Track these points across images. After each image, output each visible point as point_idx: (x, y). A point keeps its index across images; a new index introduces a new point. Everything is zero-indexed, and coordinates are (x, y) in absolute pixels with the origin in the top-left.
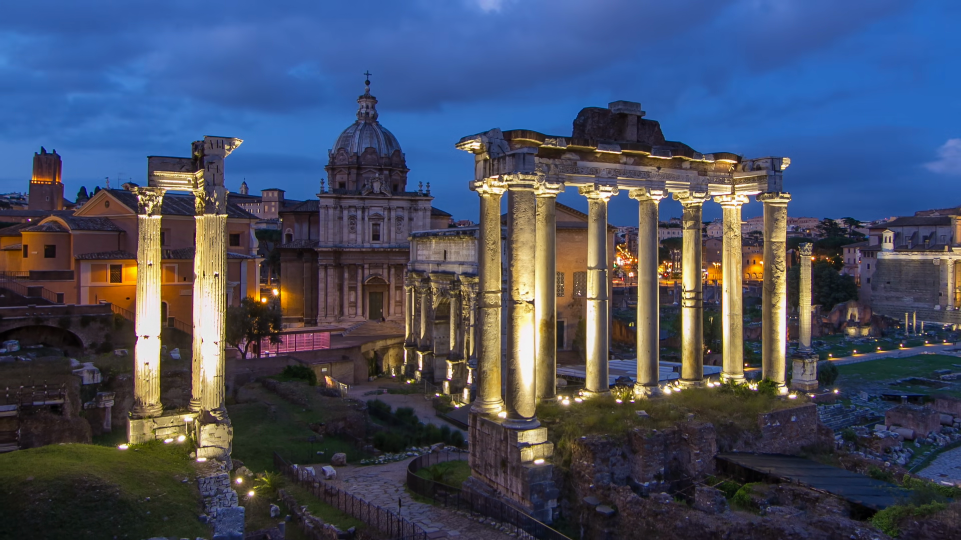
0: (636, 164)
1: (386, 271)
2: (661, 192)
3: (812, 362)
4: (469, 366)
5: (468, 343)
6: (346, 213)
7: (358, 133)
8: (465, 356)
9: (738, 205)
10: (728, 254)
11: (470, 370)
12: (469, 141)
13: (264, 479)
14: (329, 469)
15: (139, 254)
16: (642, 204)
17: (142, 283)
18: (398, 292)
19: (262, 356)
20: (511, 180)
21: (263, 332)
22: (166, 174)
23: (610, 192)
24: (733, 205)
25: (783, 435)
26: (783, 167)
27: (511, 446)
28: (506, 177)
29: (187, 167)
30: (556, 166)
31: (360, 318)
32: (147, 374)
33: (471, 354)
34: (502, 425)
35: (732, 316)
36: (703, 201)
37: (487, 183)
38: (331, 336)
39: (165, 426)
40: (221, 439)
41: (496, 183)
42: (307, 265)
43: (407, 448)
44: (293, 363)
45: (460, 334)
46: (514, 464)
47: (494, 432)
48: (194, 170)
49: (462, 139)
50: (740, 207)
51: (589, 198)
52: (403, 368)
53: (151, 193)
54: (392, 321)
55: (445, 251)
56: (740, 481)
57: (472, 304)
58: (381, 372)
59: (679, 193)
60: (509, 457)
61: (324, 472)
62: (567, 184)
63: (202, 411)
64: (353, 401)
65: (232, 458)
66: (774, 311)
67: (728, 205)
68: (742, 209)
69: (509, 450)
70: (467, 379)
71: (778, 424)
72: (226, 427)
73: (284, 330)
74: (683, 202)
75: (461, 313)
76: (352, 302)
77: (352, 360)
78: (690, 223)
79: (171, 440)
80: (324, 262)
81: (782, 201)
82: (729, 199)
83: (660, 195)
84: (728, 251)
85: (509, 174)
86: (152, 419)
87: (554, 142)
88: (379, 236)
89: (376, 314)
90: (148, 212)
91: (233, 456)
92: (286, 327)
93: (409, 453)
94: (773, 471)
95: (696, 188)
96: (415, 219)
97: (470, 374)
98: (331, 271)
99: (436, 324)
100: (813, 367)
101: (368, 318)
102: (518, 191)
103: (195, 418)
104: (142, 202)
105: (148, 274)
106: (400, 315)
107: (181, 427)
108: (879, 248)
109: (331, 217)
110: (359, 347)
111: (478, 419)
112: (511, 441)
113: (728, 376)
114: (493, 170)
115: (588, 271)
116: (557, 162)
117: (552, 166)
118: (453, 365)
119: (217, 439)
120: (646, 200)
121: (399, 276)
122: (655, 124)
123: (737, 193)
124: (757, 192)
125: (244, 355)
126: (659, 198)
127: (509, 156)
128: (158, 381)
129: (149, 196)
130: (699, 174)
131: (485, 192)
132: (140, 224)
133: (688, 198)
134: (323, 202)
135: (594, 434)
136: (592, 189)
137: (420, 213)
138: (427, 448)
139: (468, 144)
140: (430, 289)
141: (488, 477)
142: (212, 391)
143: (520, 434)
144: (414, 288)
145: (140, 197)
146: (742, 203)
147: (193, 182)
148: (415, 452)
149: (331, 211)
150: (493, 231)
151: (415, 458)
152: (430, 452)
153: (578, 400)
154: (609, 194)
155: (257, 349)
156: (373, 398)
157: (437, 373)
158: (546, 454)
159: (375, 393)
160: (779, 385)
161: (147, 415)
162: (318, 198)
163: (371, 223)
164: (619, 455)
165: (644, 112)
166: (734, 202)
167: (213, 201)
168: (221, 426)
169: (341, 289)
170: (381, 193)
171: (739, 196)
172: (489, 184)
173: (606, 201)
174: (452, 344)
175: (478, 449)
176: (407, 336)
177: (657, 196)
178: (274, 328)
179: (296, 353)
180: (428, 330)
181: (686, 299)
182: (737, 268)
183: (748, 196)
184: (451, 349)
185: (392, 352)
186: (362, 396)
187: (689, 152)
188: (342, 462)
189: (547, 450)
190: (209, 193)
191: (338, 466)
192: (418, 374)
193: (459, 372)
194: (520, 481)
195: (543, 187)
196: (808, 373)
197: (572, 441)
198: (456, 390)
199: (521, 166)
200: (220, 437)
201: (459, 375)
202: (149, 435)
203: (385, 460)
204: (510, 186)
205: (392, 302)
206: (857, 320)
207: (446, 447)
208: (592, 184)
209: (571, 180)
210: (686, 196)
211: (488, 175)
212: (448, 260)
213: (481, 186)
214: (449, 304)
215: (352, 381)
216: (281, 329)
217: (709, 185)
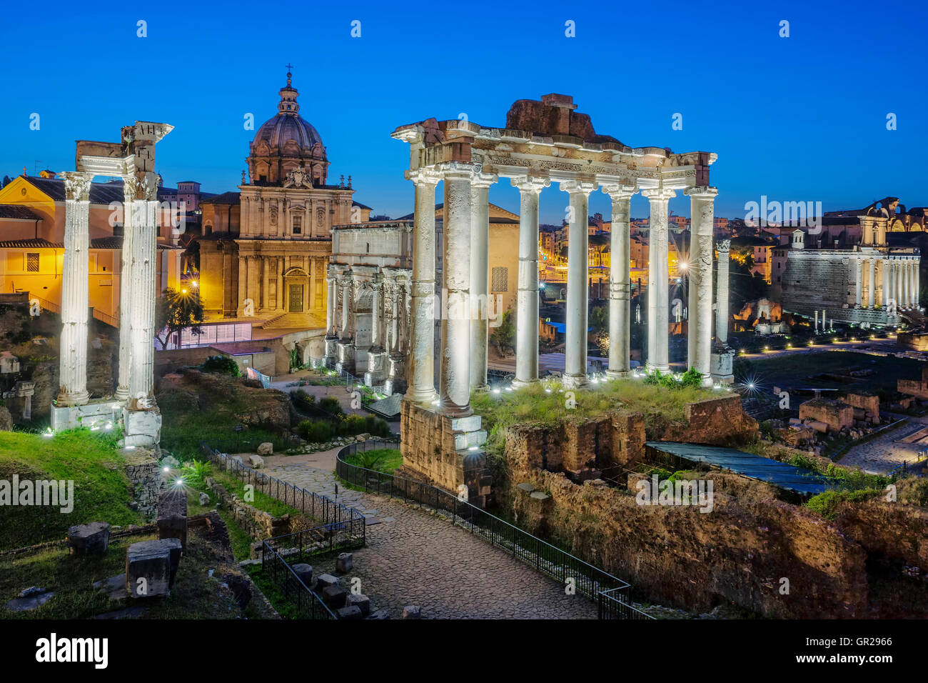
0: (567, 156)
1: (306, 264)
2: (592, 185)
3: (728, 357)
4: (392, 358)
5: (391, 336)
6: (267, 205)
7: (279, 125)
8: (387, 349)
9: (665, 199)
10: (656, 248)
11: (393, 362)
12: (405, 131)
13: (192, 468)
14: (257, 459)
15: (66, 240)
16: (573, 197)
17: (69, 269)
18: (318, 285)
19: (182, 348)
20: (448, 170)
21: (185, 322)
22: (95, 159)
23: (542, 184)
24: (661, 199)
25: (709, 425)
26: (711, 162)
27: (445, 433)
28: (442, 166)
29: (117, 153)
30: (490, 157)
31: (280, 311)
32: (73, 361)
33: (393, 347)
34: (436, 413)
35: (658, 308)
36: (632, 194)
37: (422, 172)
38: (253, 328)
39: (91, 414)
40: (150, 427)
41: (432, 173)
42: (227, 257)
43: (333, 439)
44: (215, 355)
45: (383, 326)
46: (449, 452)
47: (428, 420)
48: (123, 155)
49: (397, 128)
50: (667, 202)
51: (522, 190)
52: (324, 360)
53: (80, 178)
54: (312, 314)
55: (368, 244)
56: (669, 469)
57: (395, 297)
58: (302, 364)
59: (609, 186)
60: (443, 444)
61: (251, 462)
62: (500, 175)
63: (130, 399)
64: (276, 391)
65: (161, 447)
66: (699, 303)
67: (656, 199)
68: (669, 204)
69: (443, 438)
70: (389, 371)
71: (705, 414)
72: (155, 415)
73: (205, 321)
74: (612, 196)
75: (383, 305)
76: (273, 295)
77: (274, 352)
78: (619, 217)
79: (98, 428)
80: (245, 254)
81: (709, 195)
82: (657, 193)
83: (591, 188)
84: (655, 244)
85: (446, 163)
86: (77, 408)
87: (489, 133)
88: (300, 229)
89: (295, 307)
90: (76, 198)
91: (162, 444)
92: (207, 318)
93: (335, 443)
94: (703, 459)
95: (626, 182)
96: (336, 212)
97: (392, 366)
98: (251, 263)
99: (358, 316)
100: (729, 362)
101: (288, 311)
102: (455, 181)
103: (122, 407)
104: (70, 187)
105: (76, 259)
106: (320, 308)
107: (108, 415)
108: (789, 247)
109: (252, 209)
110: (281, 339)
111: (411, 407)
112: (445, 428)
113: (653, 368)
114: (429, 159)
115: (520, 262)
116: (492, 153)
117: (486, 157)
118: (376, 358)
119: (145, 427)
120: (577, 193)
121: (320, 269)
122: (587, 118)
123: (665, 188)
124: (685, 187)
125: (165, 346)
126: (590, 191)
127: (446, 145)
128: (84, 369)
129: (77, 180)
130: (628, 168)
131: (420, 182)
132: (67, 209)
133: (617, 191)
134: (244, 194)
135: (528, 422)
136: (526, 180)
137: (342, 206)
138: (352, 438)
139: (404, 133)
140: (352, 281)
141: (422, 465)
142: (141, 379)
143: (454, 421)
144: (336, 281)
145: (67, 182)
146: (669, 197)
147: (122, 168)
148: (341, 444)
149: (252, 203)
150: (427, 221)
151: (342, 448)
152: (356, 442)
153: (508, 389)
154: (542, 186)
155: (178, 340)
156: (296, 389)
157: (358, 366)
158: (479, 442)
159: (297, 385)
160: (705, 377)
161: (73, 403)
162: (239, 191)
163: (292, 216)
164: (552, 443)
165: (577, 106)
166: (661, 196)
167: (144, 187)
168: (150, 414)
169: (261, 282)
170: (303, 186)
171: (666, 190)
172: (424, 173)
173: (538, 192)
174: (374, 336)
175: (411, 437)
176: (328, 329)
177: (587, 189)
178: (196, 318)
179: (218, 344)
180: (350, 322)
181: (614, 291)
182: (663, 262)
183: (676, 191)
184: (373, 342)
185: (313, 345)
186: (284, 388)
187: (619, 146)
188: (268, 452)
189: (482, 437)
190: (140, 180)
191: (264, 455)
192: (339, 367)
193: (381, 364)
194: (454, 468)
195: (477, 178)
196: (724, 367)
197: (506, 429)
198: (378, 383)
199: (458, 155)
200: (148, 425)
201: (381, 368)
202: (74, 424)
203: (311, 450)
204: (446, 175)
205: (313, 295)
206: (768, 318)
207: (371, 438)
208: (525, 176)
209: (505, 171)
210: (616, 190)
211: (423, 165)
212: (370, 253)
213: (417, 176)
214: (372, 296)
215: (274, 374)
216: (202, 321)
217: (638, 179)
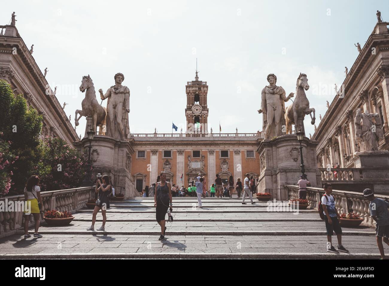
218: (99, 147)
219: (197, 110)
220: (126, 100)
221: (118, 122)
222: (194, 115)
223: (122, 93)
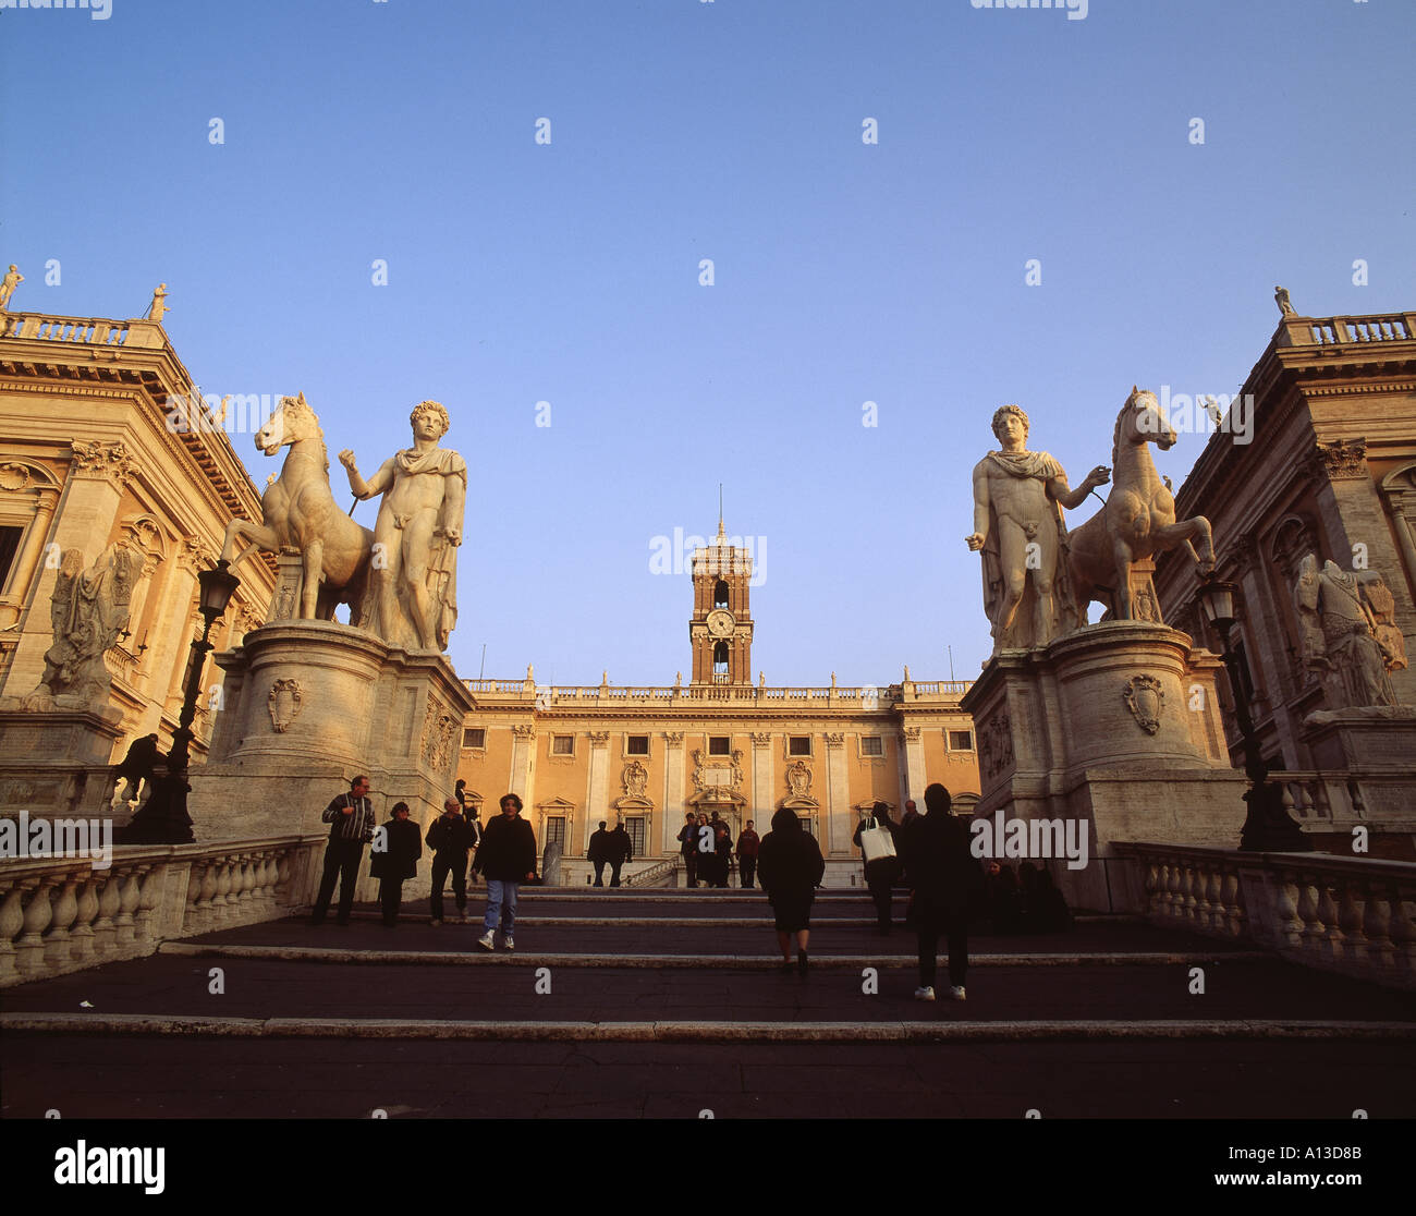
218: (306, 668)
219: (721, 624)
220: (447, 500)
221: (410, 579)
222: (714, 639)
223: (434, 471)
